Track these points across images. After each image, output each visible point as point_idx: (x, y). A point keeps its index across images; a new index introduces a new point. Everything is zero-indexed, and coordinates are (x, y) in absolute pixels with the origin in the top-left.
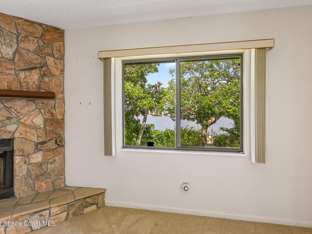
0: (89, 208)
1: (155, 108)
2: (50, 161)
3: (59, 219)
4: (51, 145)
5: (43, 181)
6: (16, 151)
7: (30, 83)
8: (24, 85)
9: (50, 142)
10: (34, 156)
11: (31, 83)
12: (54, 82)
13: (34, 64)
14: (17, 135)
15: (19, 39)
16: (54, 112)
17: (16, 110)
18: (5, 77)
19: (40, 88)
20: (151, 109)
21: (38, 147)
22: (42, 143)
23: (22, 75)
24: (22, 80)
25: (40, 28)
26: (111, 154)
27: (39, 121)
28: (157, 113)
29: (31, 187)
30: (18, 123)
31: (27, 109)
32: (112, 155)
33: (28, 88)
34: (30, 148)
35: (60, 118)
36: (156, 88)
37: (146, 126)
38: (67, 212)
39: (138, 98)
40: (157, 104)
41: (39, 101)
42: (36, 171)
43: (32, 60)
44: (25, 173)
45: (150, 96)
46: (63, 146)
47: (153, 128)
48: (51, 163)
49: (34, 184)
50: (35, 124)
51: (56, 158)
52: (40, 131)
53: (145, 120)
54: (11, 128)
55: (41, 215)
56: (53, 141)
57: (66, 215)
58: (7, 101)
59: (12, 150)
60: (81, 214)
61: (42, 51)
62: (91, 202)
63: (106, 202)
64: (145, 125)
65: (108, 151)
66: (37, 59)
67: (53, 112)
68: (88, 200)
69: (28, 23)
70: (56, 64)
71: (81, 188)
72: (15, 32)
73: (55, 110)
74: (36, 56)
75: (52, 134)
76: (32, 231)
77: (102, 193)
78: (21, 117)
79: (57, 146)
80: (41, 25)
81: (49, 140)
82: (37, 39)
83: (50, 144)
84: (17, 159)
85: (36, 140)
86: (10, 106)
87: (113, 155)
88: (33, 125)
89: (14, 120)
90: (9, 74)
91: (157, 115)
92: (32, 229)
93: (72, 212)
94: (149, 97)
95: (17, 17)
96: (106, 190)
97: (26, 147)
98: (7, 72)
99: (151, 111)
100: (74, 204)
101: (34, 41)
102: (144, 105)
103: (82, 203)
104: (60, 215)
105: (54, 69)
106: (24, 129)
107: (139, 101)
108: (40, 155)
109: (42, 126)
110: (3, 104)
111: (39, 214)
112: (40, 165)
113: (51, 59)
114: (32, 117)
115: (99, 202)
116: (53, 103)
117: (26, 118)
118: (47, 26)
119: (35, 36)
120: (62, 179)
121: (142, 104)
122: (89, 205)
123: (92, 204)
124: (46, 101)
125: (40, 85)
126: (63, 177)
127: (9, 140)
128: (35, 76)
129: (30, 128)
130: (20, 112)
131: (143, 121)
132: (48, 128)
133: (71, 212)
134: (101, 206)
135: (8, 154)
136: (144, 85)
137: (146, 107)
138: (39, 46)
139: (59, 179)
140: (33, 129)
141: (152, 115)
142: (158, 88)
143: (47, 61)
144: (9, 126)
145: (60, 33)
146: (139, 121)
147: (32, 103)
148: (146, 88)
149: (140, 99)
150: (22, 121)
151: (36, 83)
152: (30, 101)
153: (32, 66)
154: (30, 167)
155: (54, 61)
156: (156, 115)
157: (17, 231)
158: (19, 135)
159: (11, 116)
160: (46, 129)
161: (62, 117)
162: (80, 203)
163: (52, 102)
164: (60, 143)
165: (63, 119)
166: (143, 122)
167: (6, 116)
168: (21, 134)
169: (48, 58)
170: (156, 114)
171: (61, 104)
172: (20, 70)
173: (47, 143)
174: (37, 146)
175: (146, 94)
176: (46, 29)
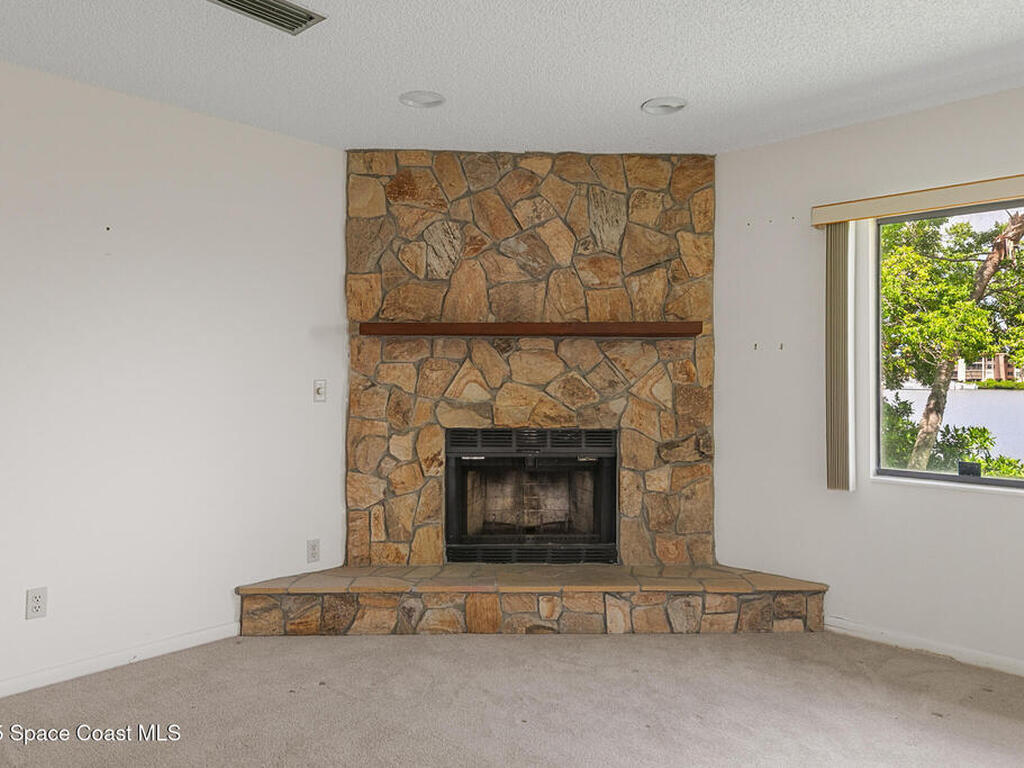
0: (786, 622)
1: (995, 348)
2: (684, 491)
3: (721, 626)
4: (687, 452)
5: (670, 539)
6: (624, 459)
7: (648, 302)
8: (638, 307)
9: (685, 444)
10: (654, 474)
11: (650, 302)
12: (694, 295)
13: (657, 256)
14: (625, 423)
15: (630, 204)
16: (694, 369)
17: (624, 365)
18: (608, 292)
19: (666, 312)
20: (974, 354)
21: (662, 454)
22: (670, 445)
23: (635, 284)
24: (634, 297)
25: (666, 166)
26: (846, 486)
27: (662, 391)
28: (1009, 374)
29: (649, 549)
30: (626, 394)
31: (643, 362)
32: (848, 489)
33: (643, 314)
34: (647, 455)
35: (705, 386)
36: (1000, 247)
37: (944, 435)
38: (736, 615)
39: (905, 307)
40: (1003, 326)
41: (662, 343)
42: (657, 513)
43: (652, 247)
44: (638, 512)
45: (965, 291)
46: (711, 457)
47: (982, 447)
48: (687, 498)
49: (653, 543)
50: (655, 398)
51: (697, 486)
52: (667, 417)
53: (937, 406)
54: (617, 405)
55: (688, 604)
56: (691, 443)
57: (735, 622)
58: (611, 346)
59: (613, 455)
60: (768, 631)
61: (670, 222)
62: (790, 609)
63: (828, 620)
64: (937, 429)
65: (837, 476)
66: (661, 242)
67: (691, 370)
68: (784, 600)
69: (646, 161)
70: (697, 247)
71: (755, 572)
72: (625, 190)
73: (695, 365)
74: (660, 236)
75: (690, 424)
76: (672, 632)
77: (819, 592)
78: (632, 381)
79: (698, 457)
80: (667, 157)
81: (684, 441)
82: (662, 194)
83: (685, 450)
84: (626, 478)
85: (657, 438)
86: (615, 356)
87: (851, 488)
88: (653, 401)
89: (620, 388)
90: (614, 286)
91: (1010, 384)
92: (672, 628)
93: (748, 617)
94: (962, 298)
95: (626, 154)
96: (828, 587)
97: (641, 451)
98: (610, 282)
99: (969, 363)
100: (751, 600)
101: (655, 199)
102: (933, 335)
103: (769, 605)
104: (723, 616)
105: (694, 260)
106: (637, 409)
107: (908, 317)
108: (666, 474)
109: (669, 405)
110: (603, 353)
111: (683, 600)
112: (665, 498)
113: (689, 236)
114: (651, 382)
115: (809, 615)
116: (690, 346)
117: (640, 384)
118: (680, 157)
119: (657, 189)
120: (708, 542)
121: (921, 332)
122: (785, 615)
123: (793, 615)
124: (676, 343)
125: (666, 305)
126: (709, 538)
127: (609, 432)
128: (657, 283)
129: (647, 408)
130: (632, 369)
131: (928, 412)
132: (679, 409)
133: (746, 618)
134: (814, 625)
135: (606, 464)
136: (936, 233)
137: (944, 346)
138: (665, 211)
139: (703, 543)
140: (653, 409)
141: (973, 386)
142: (1010, 245)
143: (681, 244)
144: (614, 402)
145: (705, 167)
146: (906, 408)
147: (651, 347)
148: (945, 245)
149: (912, 309)
150: (634, 390)
151: (660, 300)
152: (648, 343)
153: (652, 262)
154: (647, 500)
155: (694, 241)
156: (1004, 383)
157: (648, 622)
158: (629, 422)
159: (616, 379)
160: (676, 413)
161: (709, 383)
162: (765, 604)
163: (688, 344)
164: (705, 450)
165: (711, 387)
166: (927, 416)
167: (608, 379)
168: (632, 421)
169: (682, 237)
170: (1003, 376)
171: (706, 348)
172: (632, 274)
173: (678, 446)
174: (658, 451)
175: (942, 286)
176: (679, 165)
